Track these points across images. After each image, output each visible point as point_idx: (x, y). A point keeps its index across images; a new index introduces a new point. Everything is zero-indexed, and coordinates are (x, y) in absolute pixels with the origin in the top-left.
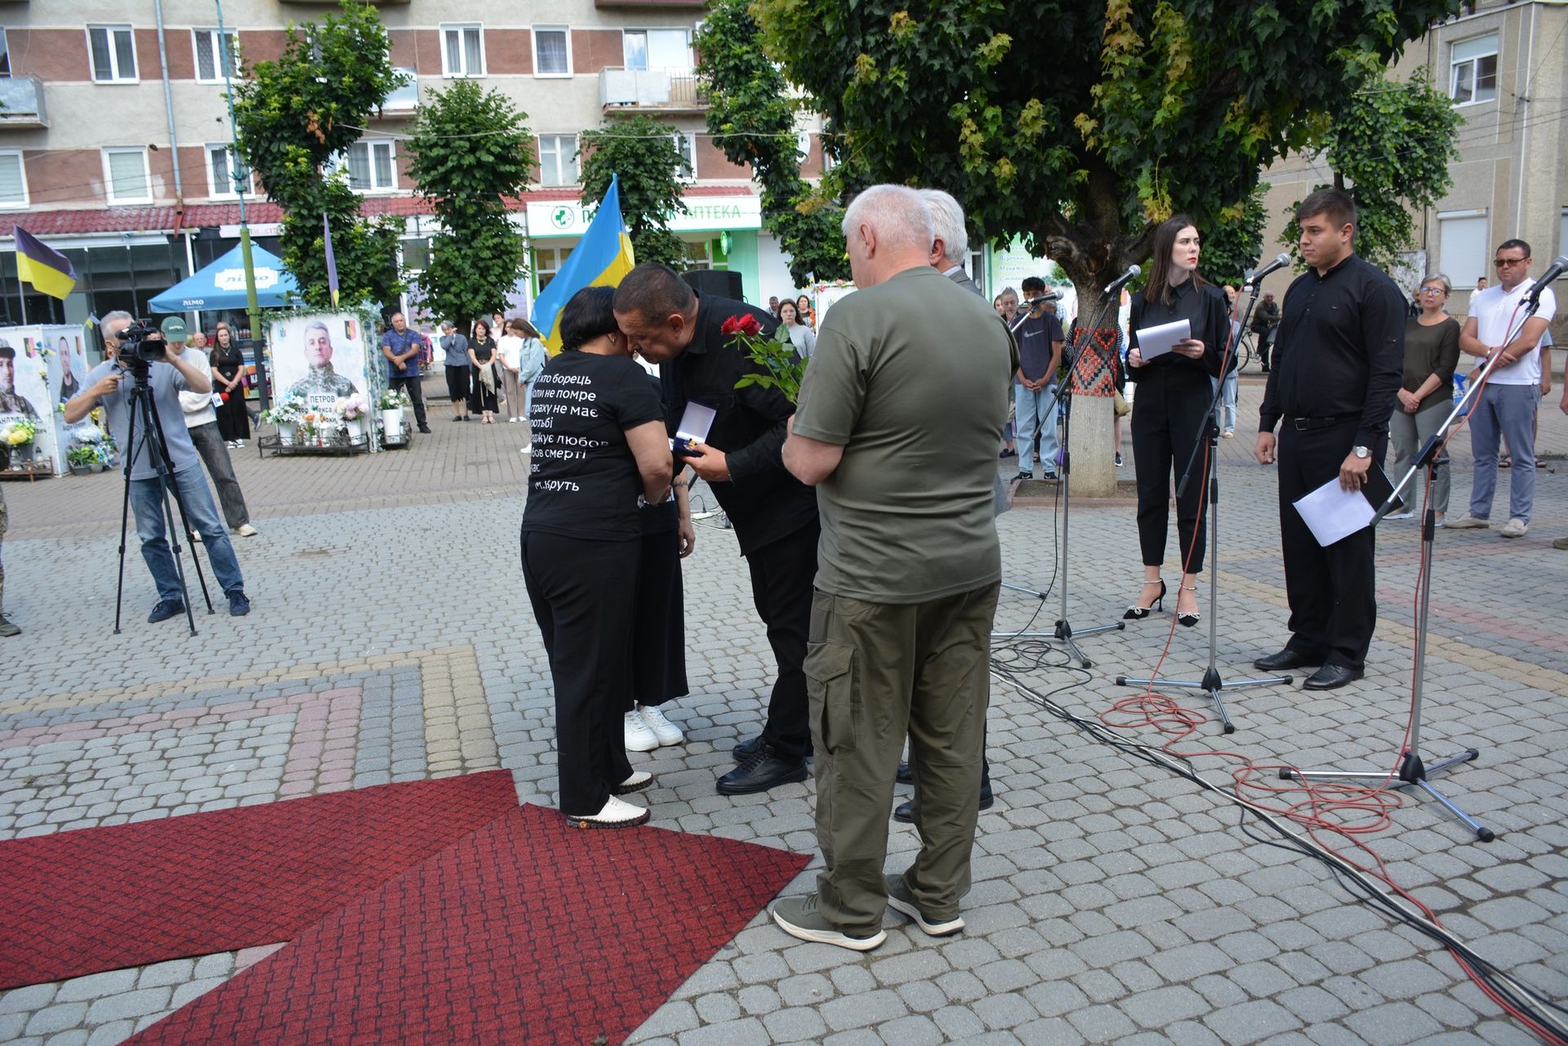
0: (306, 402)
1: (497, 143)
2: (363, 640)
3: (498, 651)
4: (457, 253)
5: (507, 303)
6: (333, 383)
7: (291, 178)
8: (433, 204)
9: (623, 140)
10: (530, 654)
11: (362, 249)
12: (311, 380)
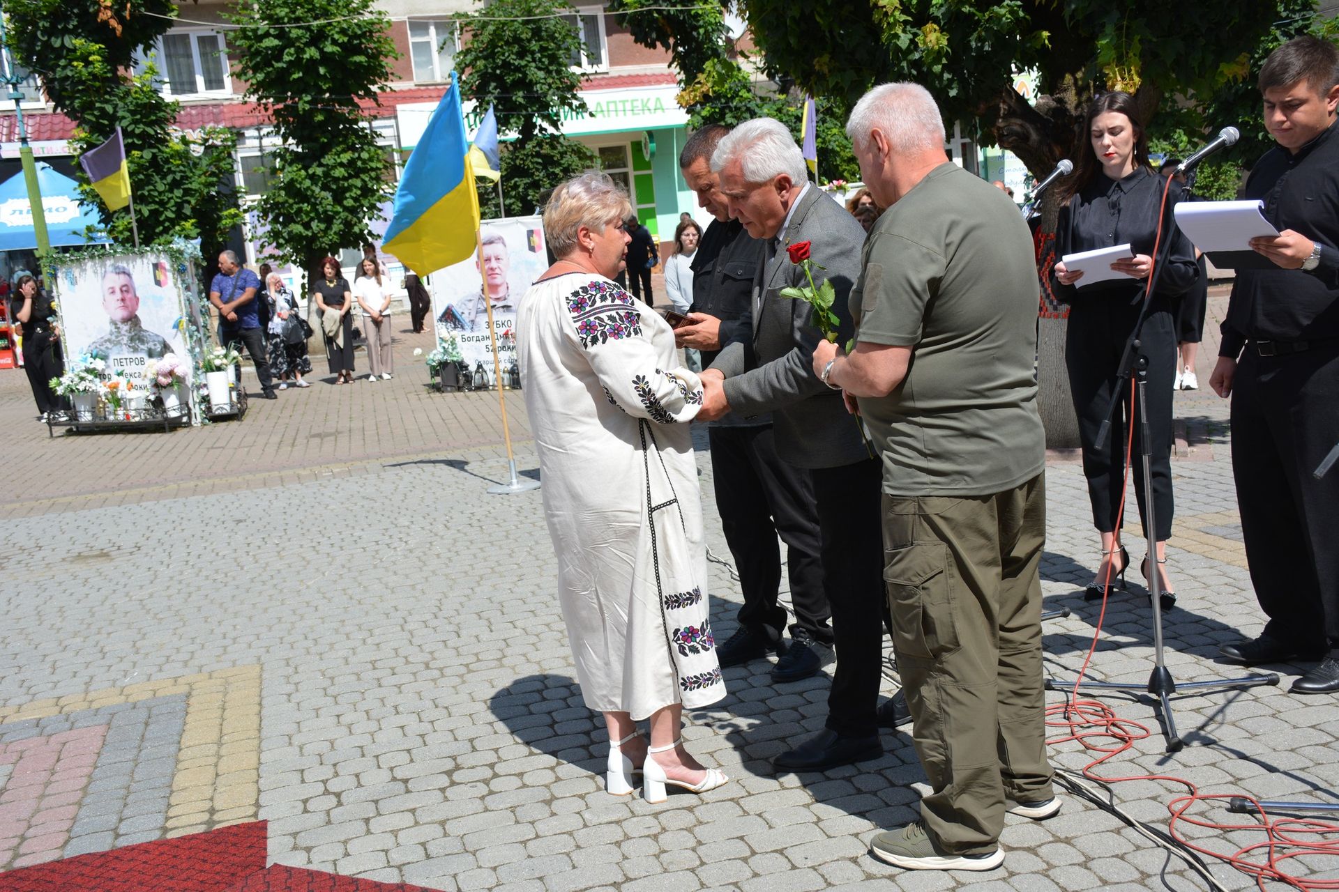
0: (108, 367)
1: (343, 32)
2: (126, 665)
3: (290, 670)
4: (303, 173)
6: (142, 342)
7: (81, 82)
8: (270, 112)
9: (504, 24)
10: (330, 673)
11: (181, 171)
12: (113, 338)
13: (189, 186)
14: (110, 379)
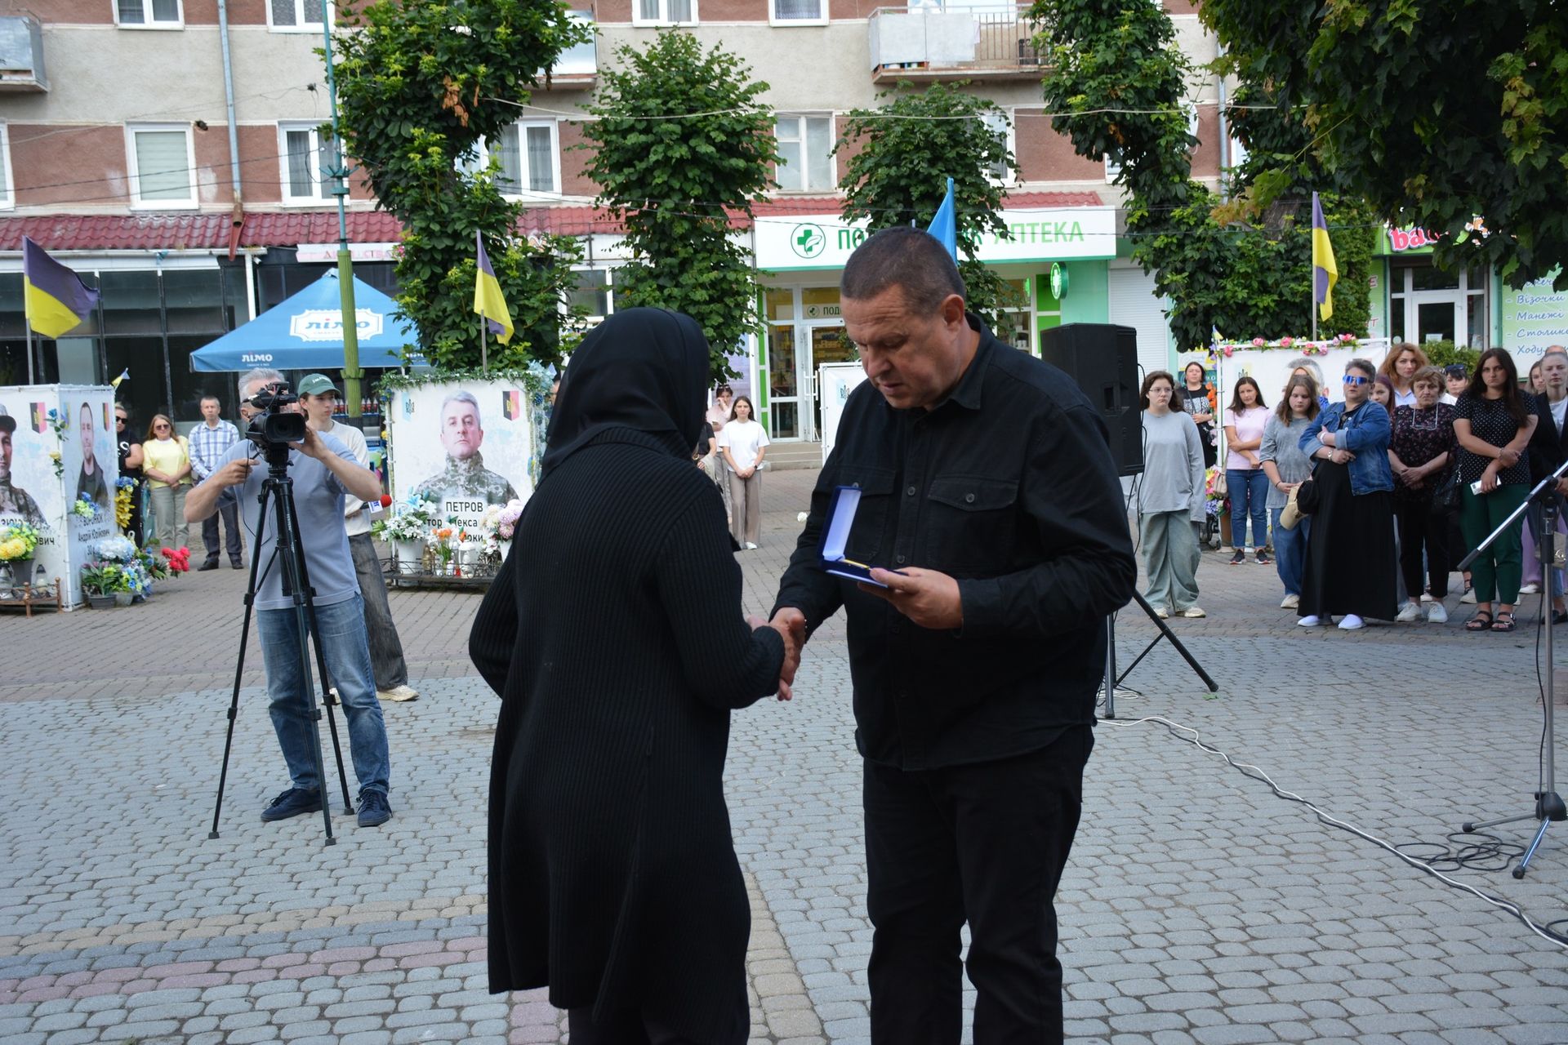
0: (439, 511)
1: (721, 128)
4: (657, 293)
5: (729, 370)
6: (482, 484)
7: (417, 177)
8: (623, 219)
9: (913, 123)
11: (518, 285)
12: (449, 477)
13: (526, 302)
14: (439, 526)
